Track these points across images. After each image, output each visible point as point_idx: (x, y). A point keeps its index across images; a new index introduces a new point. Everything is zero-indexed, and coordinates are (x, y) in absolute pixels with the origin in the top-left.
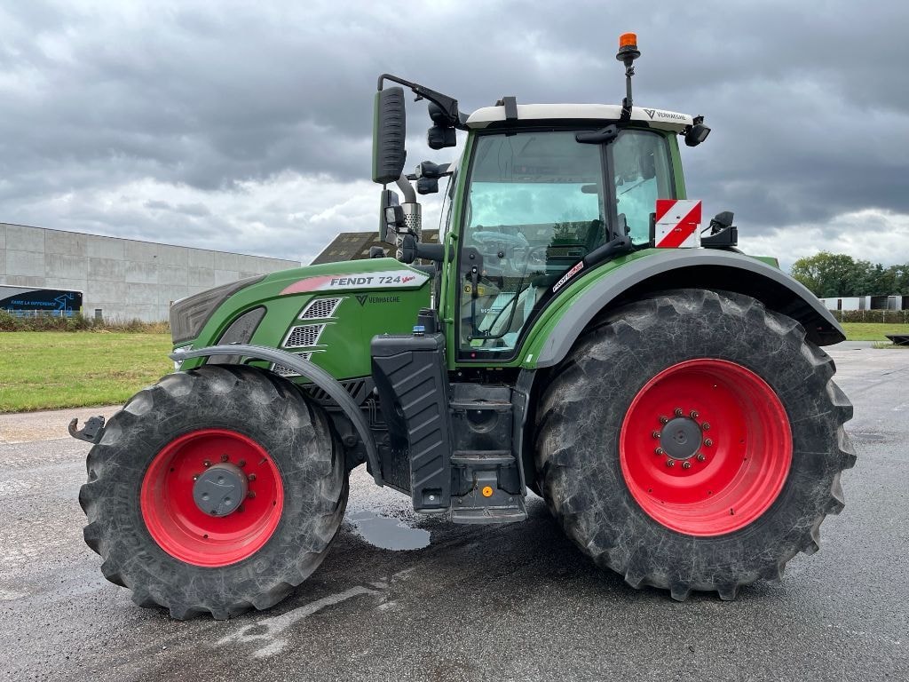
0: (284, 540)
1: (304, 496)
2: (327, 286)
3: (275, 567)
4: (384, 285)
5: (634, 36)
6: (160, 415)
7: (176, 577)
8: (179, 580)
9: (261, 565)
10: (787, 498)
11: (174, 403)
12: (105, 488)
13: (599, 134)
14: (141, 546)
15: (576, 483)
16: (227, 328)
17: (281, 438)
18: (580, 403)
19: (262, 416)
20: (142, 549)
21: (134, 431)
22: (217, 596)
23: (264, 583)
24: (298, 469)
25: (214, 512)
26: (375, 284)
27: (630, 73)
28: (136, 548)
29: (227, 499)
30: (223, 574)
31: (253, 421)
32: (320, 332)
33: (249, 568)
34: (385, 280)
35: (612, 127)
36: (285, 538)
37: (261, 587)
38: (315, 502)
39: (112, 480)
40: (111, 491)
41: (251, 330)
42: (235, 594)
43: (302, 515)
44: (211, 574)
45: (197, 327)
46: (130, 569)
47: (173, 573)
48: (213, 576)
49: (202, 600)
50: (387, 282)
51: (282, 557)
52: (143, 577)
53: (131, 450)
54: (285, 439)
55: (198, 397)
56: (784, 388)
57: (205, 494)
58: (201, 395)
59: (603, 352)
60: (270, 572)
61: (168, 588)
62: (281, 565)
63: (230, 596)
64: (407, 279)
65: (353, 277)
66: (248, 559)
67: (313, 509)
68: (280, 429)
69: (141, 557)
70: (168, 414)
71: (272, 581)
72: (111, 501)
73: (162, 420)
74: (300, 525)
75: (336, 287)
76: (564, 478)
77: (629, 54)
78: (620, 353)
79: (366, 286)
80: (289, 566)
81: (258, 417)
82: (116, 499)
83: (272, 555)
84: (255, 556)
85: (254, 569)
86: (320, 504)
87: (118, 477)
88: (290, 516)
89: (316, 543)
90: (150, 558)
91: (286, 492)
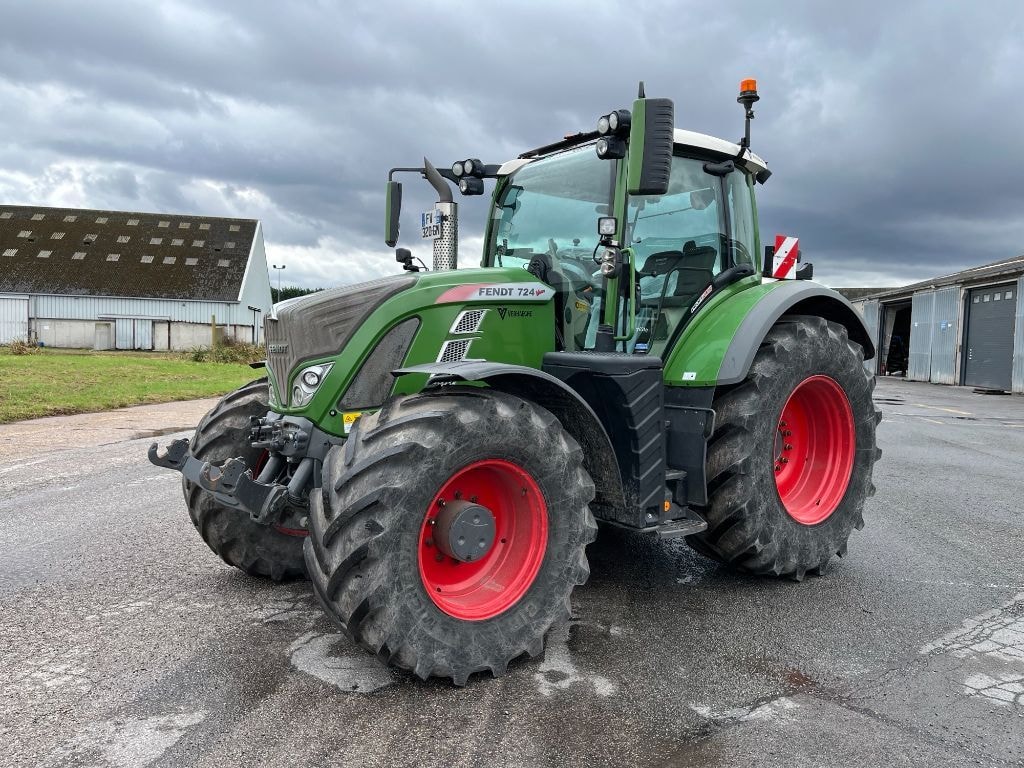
0: (551, 577)
1: (571, 526)
2: (475, 297)
3: (546, 607)
4: (522, 298)
5: (754, 82)
6: (450, 446)
7: (458, 637)
8: (461, 640)
9: (532, 607)
10: (852, 487)
11: (463, 431)
12: (392, 541)
13: (721, 166)
14: (423, 607)
15: (750, 489)
16: (378, 343)
17: (555, 465)
18: (755, 416)
19: (540, 441)
20: (424, 611)
21: (423, 467)
22: (500, 650)
23: (538, 627)
24: (566, 497)
25: (469, 558)
26: (515, 296)
27: (750, 116)
28: (419, 610)
29: (482, 540)
30: (497, 625)
31: (531, 448)
32: (467, 348)
33: (520, 613)
34: (523, 292)
35: (731, 162)
36: (553, 574)
37: (536, 632)
38: (581, 530)
39: (399, 531)
40: (398, 544)
41: (406, 345)
42: (515, 644)
43: (568, 546)
44: (486, 627)
45: (340, 342)
46: (415, 638)
47: (454, 633)
48: (490, 629)
49: (486, 659)
50: (525, 294)
51: (552, 595)
52: (427, 643)
53: (419, 490)
54: (559, 466)
55: (487, 423)
56: (854, 399)
57: (462, 538)
58: (489, 420)
59: (767, 370)
60: (542, 614)
61: (453, 652)
62: (551, 604)
63: (511, 647)
64: (539, 293)
65: (497, 287)
66: (518, 603)
67: (577, 539)
68: (554, 455)
69: (424, 620)
70: (458, 445)
71: (544, 623)
72: (397, 557)
73: (451, 452)
74: (567, 557)
75: (484, 297)
76: (740, 485)
77: (749, 98)
78: (779, 370)
79: (507, 297)
80: (558, 602)
81: (536, 444)
82: (403, 553)
83: (541, 595)
84: (523, 601)
85: (527, 614)
86: (584, 535)
87: (404, 526)
88: (555, 550)
89: (580, 575)
90: (432, 620)
91: (550, 524)
